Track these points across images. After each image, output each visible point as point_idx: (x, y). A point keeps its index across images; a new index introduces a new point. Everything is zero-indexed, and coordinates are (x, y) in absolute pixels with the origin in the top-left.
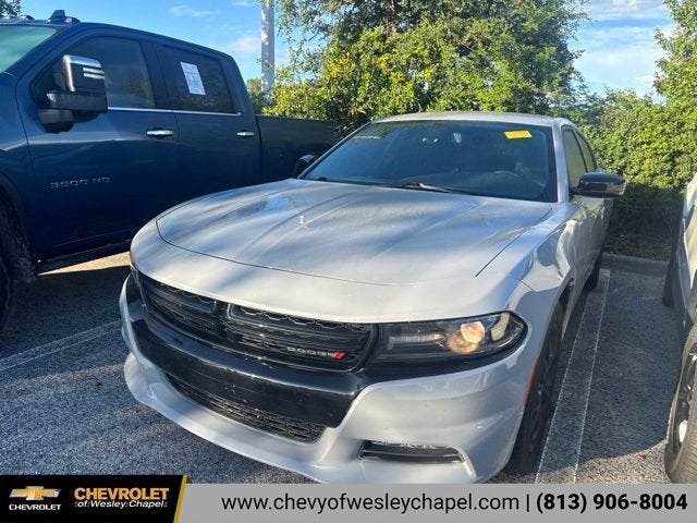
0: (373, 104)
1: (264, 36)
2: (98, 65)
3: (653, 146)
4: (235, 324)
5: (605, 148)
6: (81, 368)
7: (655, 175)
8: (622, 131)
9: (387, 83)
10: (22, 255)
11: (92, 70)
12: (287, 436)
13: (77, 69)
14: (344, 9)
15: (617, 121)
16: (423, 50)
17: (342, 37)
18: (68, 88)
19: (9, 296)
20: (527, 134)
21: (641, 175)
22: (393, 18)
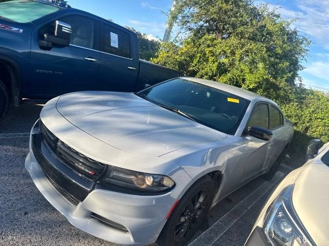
0: (198, 68)
1: (167, 26)
2: (70, 27)
3: (324, 121)
4: (60, 148)
5: (302, 116)
6: (22, 147)
7: (322, 135)
8: (312, 109)
9: (207, 61)
10: (16, 95)
11: (66, 29)
12: (69, 200)
13: (60, 27)
14: (201, 23)
15: (310, 105)
16: (228, 49)
17: (195, 35)
18: (54, 34)
19: (6, 110)
20: (237, 101)
21: (316, 133)
22: (220, 32)
